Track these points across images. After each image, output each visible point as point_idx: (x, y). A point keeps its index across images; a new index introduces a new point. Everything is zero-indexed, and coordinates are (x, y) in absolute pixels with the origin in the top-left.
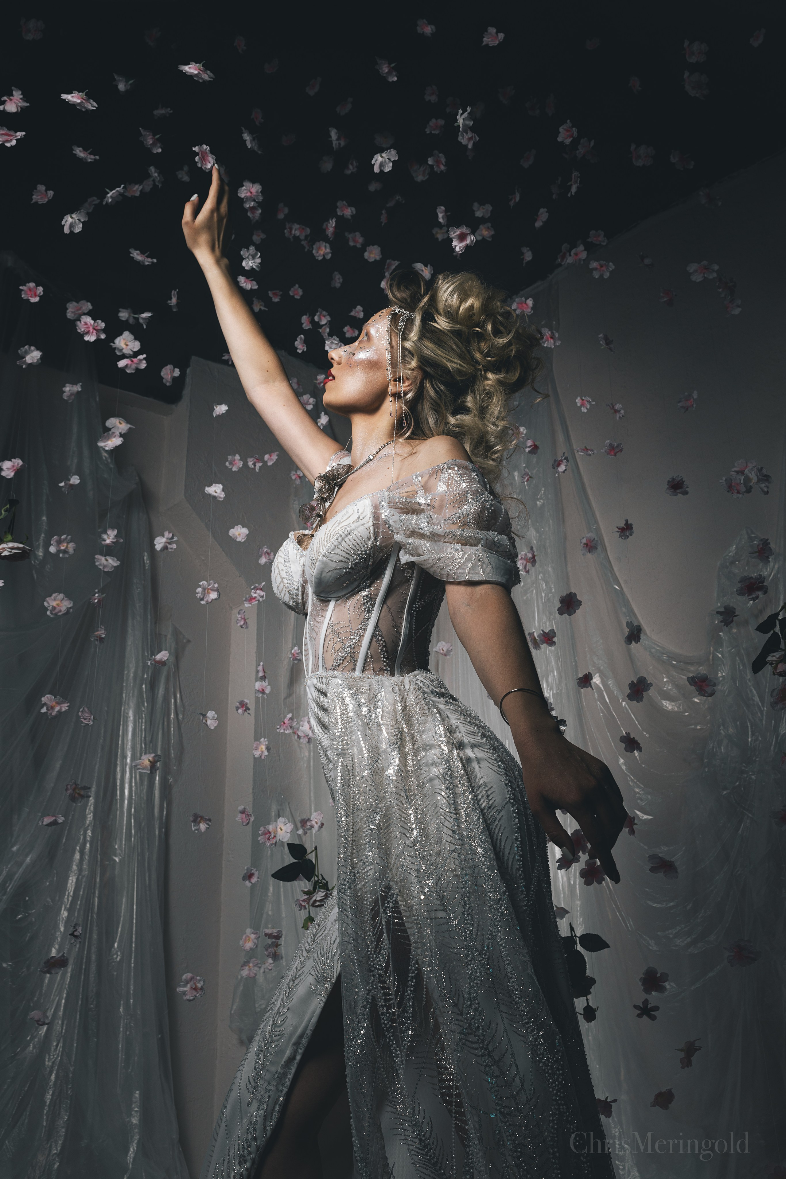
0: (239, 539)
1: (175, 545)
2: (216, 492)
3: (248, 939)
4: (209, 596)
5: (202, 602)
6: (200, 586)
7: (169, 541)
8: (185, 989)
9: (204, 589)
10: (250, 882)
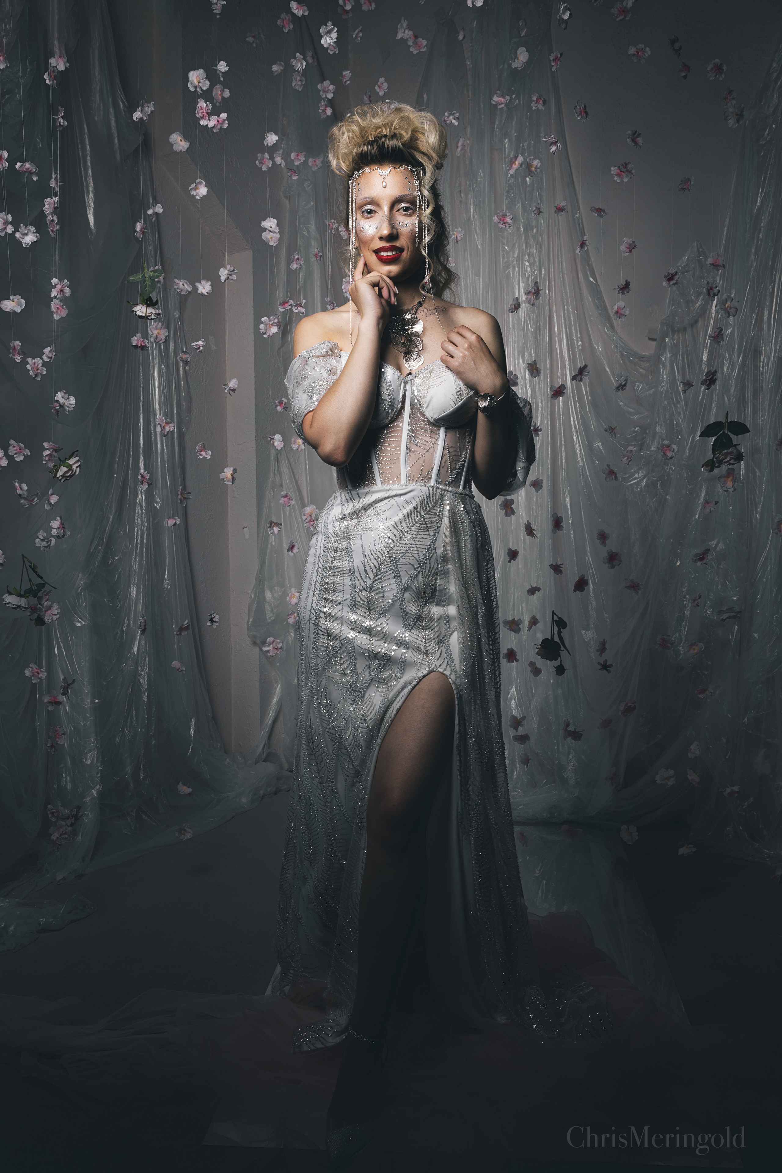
0: (271, 243)
1: (235, 276)
2: (271, 227)
3: (293, 596)
4: (270, 330)
5: (265, 336)
6: (262, 323)
7: (230, 273)
8: (269, 648)
9: (266, 325)
10: (292, 552)
